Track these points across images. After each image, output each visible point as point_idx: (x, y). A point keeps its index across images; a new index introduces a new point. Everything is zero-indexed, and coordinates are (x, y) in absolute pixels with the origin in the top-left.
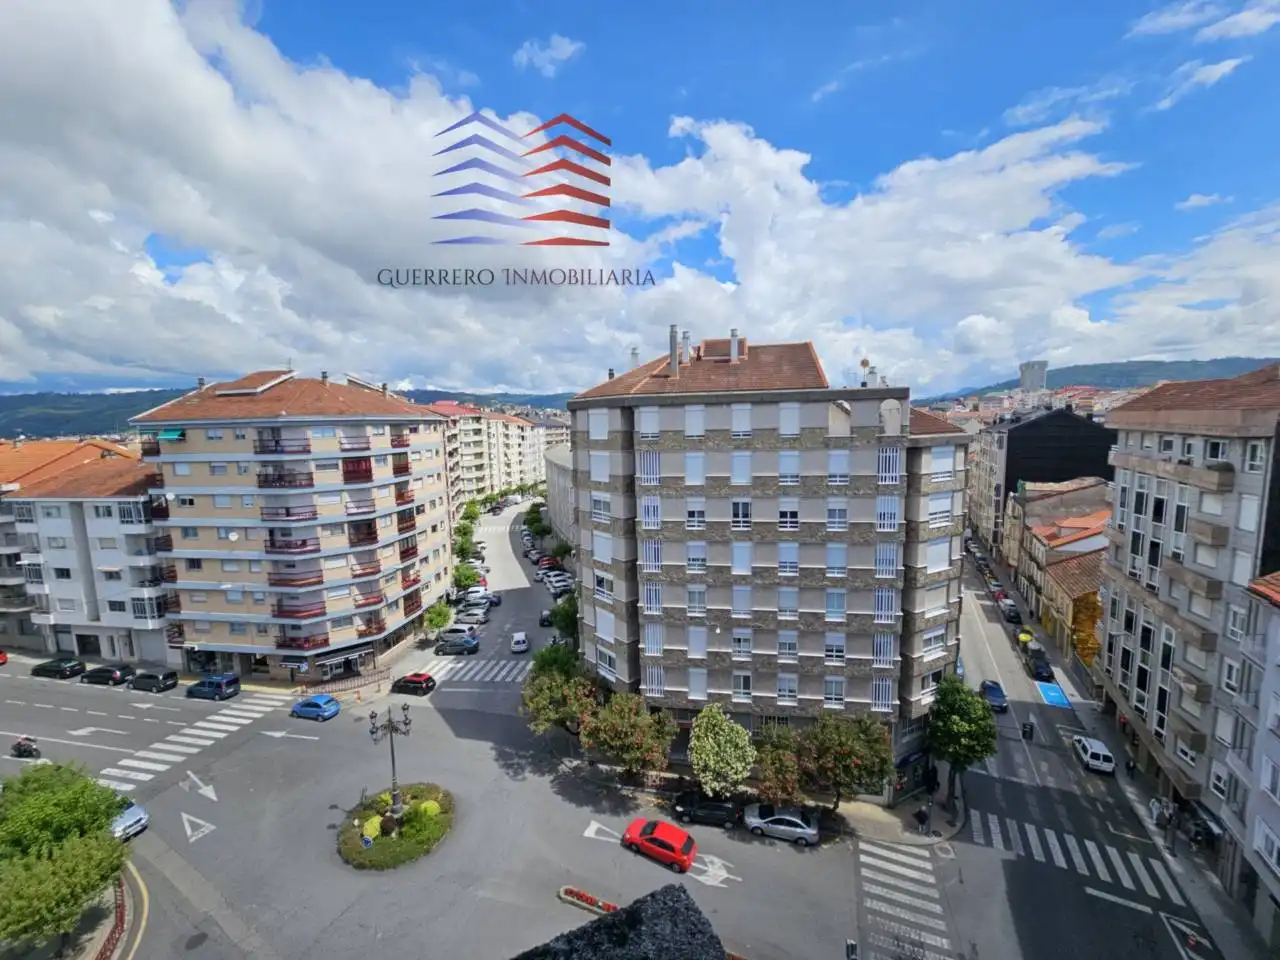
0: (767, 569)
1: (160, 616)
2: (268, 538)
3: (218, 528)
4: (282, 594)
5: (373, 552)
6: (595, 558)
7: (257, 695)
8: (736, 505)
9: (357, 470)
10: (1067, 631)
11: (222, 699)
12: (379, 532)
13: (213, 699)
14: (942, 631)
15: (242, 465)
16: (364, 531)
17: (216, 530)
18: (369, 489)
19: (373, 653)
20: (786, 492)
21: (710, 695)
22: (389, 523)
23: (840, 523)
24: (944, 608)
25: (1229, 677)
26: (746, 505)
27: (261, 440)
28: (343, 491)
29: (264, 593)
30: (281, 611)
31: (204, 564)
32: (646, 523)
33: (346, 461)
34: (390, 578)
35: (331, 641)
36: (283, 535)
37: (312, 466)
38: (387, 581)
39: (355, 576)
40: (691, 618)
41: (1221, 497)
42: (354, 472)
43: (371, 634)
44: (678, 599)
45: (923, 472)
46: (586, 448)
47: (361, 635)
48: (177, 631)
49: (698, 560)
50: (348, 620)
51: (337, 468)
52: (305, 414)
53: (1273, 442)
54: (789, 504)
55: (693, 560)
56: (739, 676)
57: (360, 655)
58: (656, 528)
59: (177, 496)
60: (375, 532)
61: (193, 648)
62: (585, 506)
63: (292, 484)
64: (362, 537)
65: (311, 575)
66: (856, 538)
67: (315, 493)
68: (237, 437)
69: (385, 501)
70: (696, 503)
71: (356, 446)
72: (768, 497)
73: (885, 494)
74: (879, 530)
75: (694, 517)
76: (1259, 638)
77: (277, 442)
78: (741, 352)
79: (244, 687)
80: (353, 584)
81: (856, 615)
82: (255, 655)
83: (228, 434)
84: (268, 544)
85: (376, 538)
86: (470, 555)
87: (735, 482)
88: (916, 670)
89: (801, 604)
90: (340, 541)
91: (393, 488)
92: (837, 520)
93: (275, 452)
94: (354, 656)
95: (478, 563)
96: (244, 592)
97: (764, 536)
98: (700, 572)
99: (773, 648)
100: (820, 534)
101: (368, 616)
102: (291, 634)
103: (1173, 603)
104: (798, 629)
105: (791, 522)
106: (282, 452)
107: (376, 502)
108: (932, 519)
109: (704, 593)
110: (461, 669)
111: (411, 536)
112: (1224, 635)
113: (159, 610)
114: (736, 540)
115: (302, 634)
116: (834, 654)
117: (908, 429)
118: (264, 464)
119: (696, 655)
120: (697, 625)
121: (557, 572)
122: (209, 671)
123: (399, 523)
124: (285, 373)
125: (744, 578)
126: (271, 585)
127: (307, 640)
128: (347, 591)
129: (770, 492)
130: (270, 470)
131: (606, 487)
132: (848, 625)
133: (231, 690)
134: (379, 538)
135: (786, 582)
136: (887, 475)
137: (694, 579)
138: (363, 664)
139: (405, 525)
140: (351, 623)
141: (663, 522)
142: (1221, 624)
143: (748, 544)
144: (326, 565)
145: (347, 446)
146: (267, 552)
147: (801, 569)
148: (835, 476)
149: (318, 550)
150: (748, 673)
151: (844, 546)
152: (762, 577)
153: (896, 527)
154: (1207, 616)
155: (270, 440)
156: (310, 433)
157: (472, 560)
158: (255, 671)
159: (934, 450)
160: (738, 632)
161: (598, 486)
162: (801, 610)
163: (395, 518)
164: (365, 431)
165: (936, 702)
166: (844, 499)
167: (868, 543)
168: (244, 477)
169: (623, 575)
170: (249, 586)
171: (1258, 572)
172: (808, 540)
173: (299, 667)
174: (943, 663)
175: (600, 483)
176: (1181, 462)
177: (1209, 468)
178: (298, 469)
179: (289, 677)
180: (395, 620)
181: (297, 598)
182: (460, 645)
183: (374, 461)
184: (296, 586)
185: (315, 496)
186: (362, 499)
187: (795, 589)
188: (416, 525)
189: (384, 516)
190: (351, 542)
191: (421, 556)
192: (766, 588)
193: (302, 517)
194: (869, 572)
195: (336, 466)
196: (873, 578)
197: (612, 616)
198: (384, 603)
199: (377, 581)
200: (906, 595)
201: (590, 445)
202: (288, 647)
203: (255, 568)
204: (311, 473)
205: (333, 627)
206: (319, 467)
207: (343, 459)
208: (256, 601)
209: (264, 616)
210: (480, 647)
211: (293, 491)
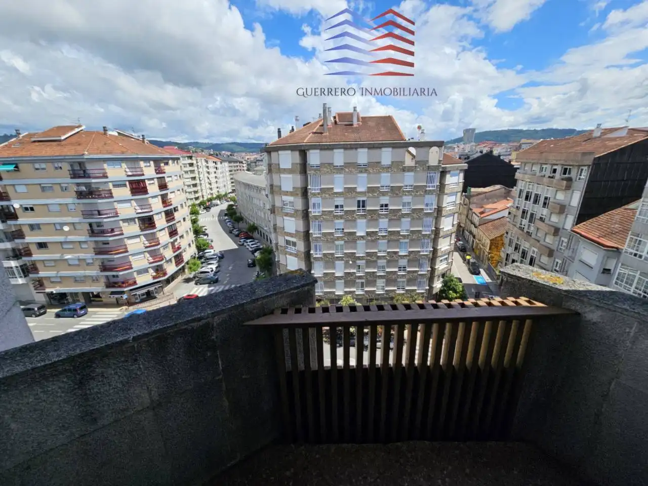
0: (373, 232)
1: (25, 276)
2: (89, 229)
3: (54, 224)
4: (103, 259)
5: (154, 234)
6: (285, 231)
7: (99, 313)
8: (359, 201)
9: (138, 188)
10: (486, 253)
11: (79, 317)
12: (156, 223)
13: (73, 317)
14: (447, 256)
15: (63, 185)
16: (148, 222)
17: (53, 225)
18: (147, 198)
19: (161, 287)
20: (384, 194)
21: (346, 292)
22: (160, 217)
23: (408, 209)
24: (448, 246)
25: (556, 266)
26: (364, 201)
27: (73, 170)
28: (132, 200)
29: (93, 259)
30: (104, 268)
31: (48, 245)
32: (313, 212)
33: (131, 182)
34: (165, 247)
35: (137, 282)
36: (98, 226)
37: (111, 186)
38: (164, 249)
39: (146, 247)
40: (337, 257)
41: (564, 192)
42: (136, 188)
43: (159, 277)
44: (329, 249)
45: (446, 183)
46: (277, 173)
47: (154, 278)
48: (40, 284)
49: (340, 229)
50: (145, 271)
51: (126, 187)
52: (100, 153)
53: (591, 167)
54: (385, 200)
55: (338, 229)
56: (359, 282)
57: (156, 288)
58: (319, 214)
59: (21, 205)
60: (154, 223)
61: (52, 292)
62: (278, 204)
63: (100, 197)
64: (146, 225)
65: (120, 248)
66: (415, 216)
67: (115, 201)
68: (56, 168)
69: (156, 205)
70: (339, 201)
71: (135, 173)
72: (374, 197)
73: (429, 194)
74: (425, 212)
75: (338, 208)
76: (571, 250)
77: (84, 171)
78: (358, 120)
79: (89, 310)
80: (145, 252)
81: (413, 251)
82: (92, 293)
83: (49, 166)
84: (90, 232)
85: (155, 226)
86: (201, 233)
87: (359, 190)
88: (436, 273)
89: (388, 248)
90: (134, 228)
91: (160, 197)
92: (407, 207)
93: (84, 177)
94: (152, 288)
95: (205, 237)
96: (79, 260)
97: (373, 216)
98: (341, 235)
99: (374, 268)
100: (398, 214)
101: (156, 268)
102: (112, 280)
103: (537, 238)
104: (386, 259)
105: (385, 209)
106: (89, 177)
107: (152, 206)
108: (449, 205)
109: (342, 245)
111: (174, 224)
112: (557, 250)
113: (24, 272)
114: (359, 218)
115: (120, 279)
116: (402, 269)
117: (442, 162)
118: (78, 185)
119: (339, 274)
120: (339, 260)
121: (250, 240)
122: (64, 303)
123: (166, 218)
124: (78, 127)
125: (362, 237)
126: (96, 254)
127: (123, 283)
128: (143, 256)
129: (376, 194)
130: (84, 188)
131: (291, 194)
132: (409, 256)
133: (83, 312)
134: (157, 226)
135: (382, 238)
136: (431, 185)
137: (338, 239)
138: (156, 293)
139: (169, 218)
140: (148, 272)
141: (322, 211)
142: (557, 246)
143: (365, 221)
144: (128, 242)
145: (130, 174)
146: (90, 236)
147: (389, 231)
148: (407, 186)
149: (122, 234)
150: (363, 281)
151: (409, 219)
152: (370, 236)
153: (433, 210)
154: (551, 243)
155: (79, 170)
156: (105, 166)
157: (202, 236)
158: (94, 301)
159: (451, 172)
160: (359, 262)
161: (287, 193)
162: (388, 251)
163: (163, 214)
164: (139, 164)
165: (443, 286)
166: (411, 197)
167: (420, 218)
168: (66, 192)
169: (302, 238)
170: (82, 256)
171: (575, 223)
172: (393, 217)
173: (122, 296)
174: (446, 269)
175: (287, 192)
176: (549, 177)
177: (563, 179)
178: (102, 188)
179: (116, 303)
180: (171, 269)
181: (113, 261)
182: (208, 279)
183: (147, 182)
184: (112, 254)
185: (115, 203)
186: (143, 204)
187: (386, 241)
188: (175, 218)
189: (157, 214)
190: (141, 229)
191: (180, 235)
192: (372, 241)
193: (108, 216)
194: (420, 232)
195: (125, 185)
196: (421, 234)
197: (296, 259)
198: (164, 261)
199: (159, 249)
200: (435, 241)
201: (280, 171)
202: (113, 287)
203: (84, 246)
204: (110, 190)
205: (138, 274)
206: (115, 186)
207: (129, 181)
208: (88, 264)
209: (94, 272)
210: (219, 279)
211: (100, 201)
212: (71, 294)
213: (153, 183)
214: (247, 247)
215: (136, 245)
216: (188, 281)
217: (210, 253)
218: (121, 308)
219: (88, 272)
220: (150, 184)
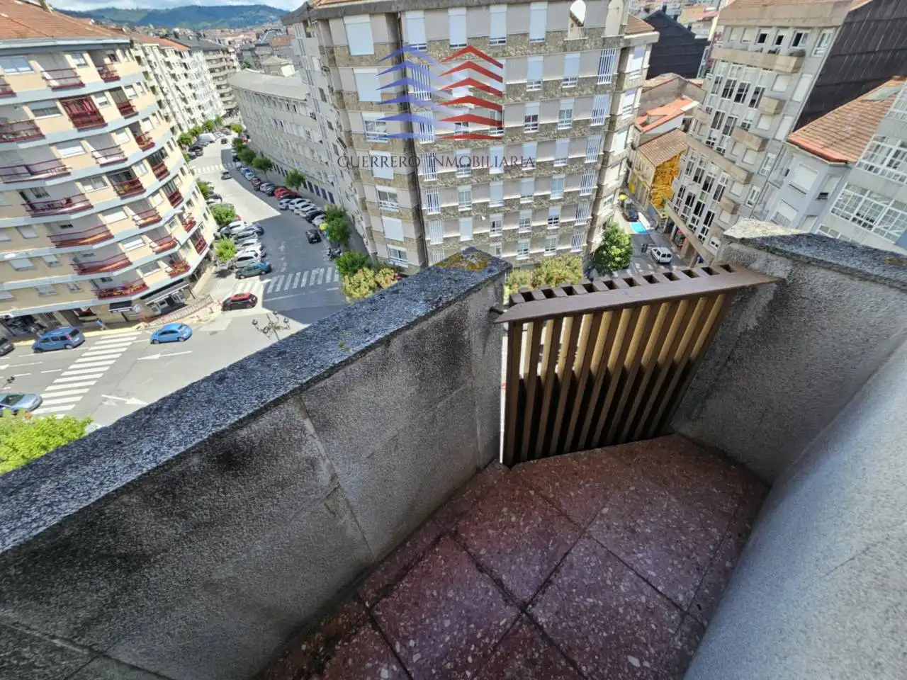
2: (25, 202)
4: (74, 253)
5: (145, 201)
6: (375, 176)
7: (103, 338)
9: (83, 113)
10: (647, 189)
11: (74, 347)
13: (66, 348)
16: (126, 181)
18: (107, 135)
19: (187, 287)
20: (532, 97)
22: (145, 171)
23: (566, 122)
24: (617, 179)
28: (82, 139)
29: (55, 255)
30: (82, 269)
33: (65, 102)
34: (171, 222)
35: (148, 284)
36: (38, 196)
37: (28, 112)
38: (170, 226)
39: (141, 226)
40: (462, 212)
41: (790, 78)
42: (81, 115)
43: (179, 273)
44: (450, 200)
45: (627, 70)
46: (349, 66)
47: (172, 275)
50: (153, 266)
51: (59, 112)
53: (839, 30)
54: (533, 108)
56: (494, 247)
57: (180, 291)
58: (431, 142)
60: (138, 181)
62: (357, 128)
63: (16, 137)
64: (126, 187)
65: (95, 232)
66: (577, 133)
67: (51, 144)
69: (129, 147)
71: (64, 82)
72: (517, 104)
73: (599, 94)
74: (592, 125)
76: (778, 171)
79: (86, 335)
80: (142, 234)
81: (570, 192)
82: (79, 310)
84: (29, 208)
85: (141, 186)
88: (598, 223)
89: (536, 190)
90: (105, 195)
91: (128, 130)
92: (566, 119)
94: (174, 292)
96: (31, 259)
97: (515, 139)
98: (467, 176)
99: (515, 223)
100: (553, 133)
101: (169, 259)
102: (104, 286)
103: (732, 157)
104: (533, 208)
105: (533, 125)
107: (122, 149)
108: (625, 112)
109: (470, 191)
110: (277, 283)
111: (170, 182)
112: (758, 173)
114: (493, 144)
115: (117, 284)
116: (553, 221)
117: (625, 30)
120: (465, 216)
123: (154, 170)
125: (498, 176)
126: (58, 247)
127: (124, 288)
128: (140, 241)
129: (519, 99)
131: (378, 106)
132: (564, 200)
133: (77, 339)
134: (145, 186)
135: (527, 175)
136: (604, 75)
137: (463, 182)
138: (182, 298)
139: (159, 171)
140: (159, 267)
142: (759, 166)
143: (502, 148)
144: (107, 219)
145: (56, 83)
146: (33, 216)
147: (538, 163)
148: (567, 80)
149: (91, 207)
150: (500, 244)
151: (568, 140)
152: (511, 173)
153: (603, 121)
154: (752, 163)
159: (635, 49)
160: (493, 217)
161: (370, 106)
162: (535, 195)
163: (147, 163)
164: (65, 61)
166: (572, 100)
167: (583, 137)
169: (406, 186)
170: (32, 251)
171: (792, 129)
172: (545, 139)
173: (131, 310)
174: (610, 216)
176: (770, 52)
177: (790, 55)
178: (12, 116)
179: (124, 320)
180: (193, 258)
181: (92, 254)
182: (255, 268)
183: (97, 101)
184: (87, 243)
185: (53, 148)
186: (105, 146)
187: (532, 180)
188: (169, 169)
189: (137, 164)
190: (119, 194)
191: (186, 200)
192: (514, 181)
193: (51, 174)
194: (581, 159)
195: (56, 110)
196: (583, 163)
197: (400, 221)
198: (178, 247)
199: (162, 227)
200: (601, 173)
201: (353, 61)
202: (111, 296)
203: (28, 234)
204: (31, 122)
205: (144, 272)
206: (37, 112)
207: (60, 99)
208: (50, 264)
209: (68, 276)
210: (272, 267)
211: (23, 146)
212: (40, 315)
213: (106, 103)
214: (296, 211)
215: (121, 223)
216: (222, 274)
217: (239, 227)
218: (136, 326)
219: (56, 278)
220: (101, 104)
